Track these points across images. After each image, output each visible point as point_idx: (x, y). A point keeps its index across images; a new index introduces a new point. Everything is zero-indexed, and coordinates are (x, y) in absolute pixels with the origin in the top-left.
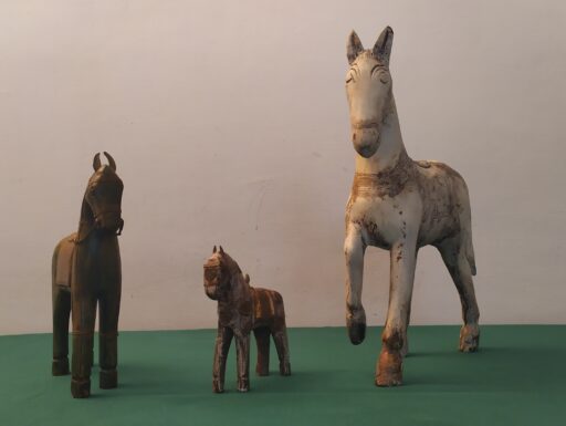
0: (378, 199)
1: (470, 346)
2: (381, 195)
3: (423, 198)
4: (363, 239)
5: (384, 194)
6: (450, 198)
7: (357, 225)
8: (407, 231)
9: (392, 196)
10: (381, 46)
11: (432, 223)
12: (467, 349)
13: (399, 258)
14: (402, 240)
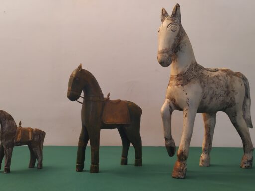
0: (176, 87)
1: (246, 165)
2: (178, 85)
3: (203, 87)
4: (170, 106)
5: (179, 85)
6: (227, 87)
7: (168, 100)
8: (189, 103)
9: (182, 85)
10: (174, 14)
11: (211, 99)
12: (243, 166)
13: (186, 116)
14: (187, 107)
